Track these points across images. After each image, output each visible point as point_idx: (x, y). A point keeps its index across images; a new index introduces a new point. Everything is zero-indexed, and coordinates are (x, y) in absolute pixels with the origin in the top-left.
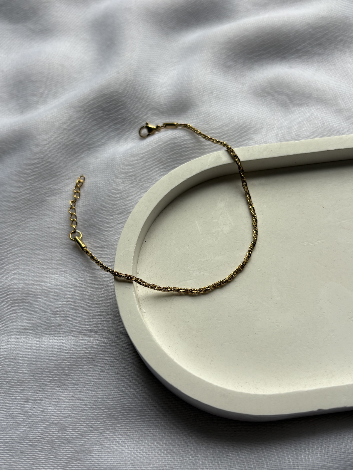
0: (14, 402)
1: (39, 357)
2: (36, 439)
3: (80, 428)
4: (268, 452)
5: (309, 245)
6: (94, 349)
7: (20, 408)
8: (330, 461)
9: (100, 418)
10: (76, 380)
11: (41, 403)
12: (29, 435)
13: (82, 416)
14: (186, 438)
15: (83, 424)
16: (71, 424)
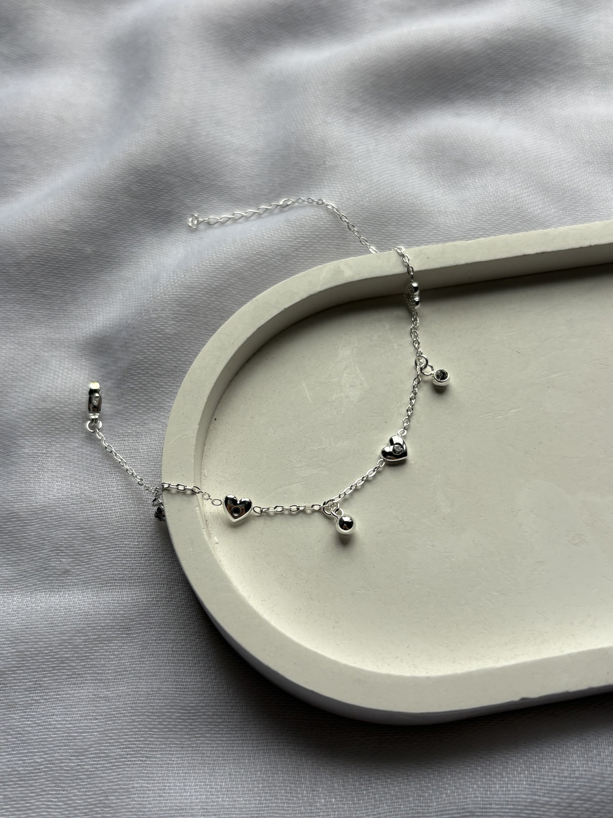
1: (31, 628)
2: (31, 775)
3: (109, 751)
5: (497, 417)
6: (130, 611)
9: (144, 731)
10: (100, 667)
11: (38, 710)
12: (17, 767)
13: (112, 730)
14: (296, 759)
15: (114, 743)
16: (93, 744)
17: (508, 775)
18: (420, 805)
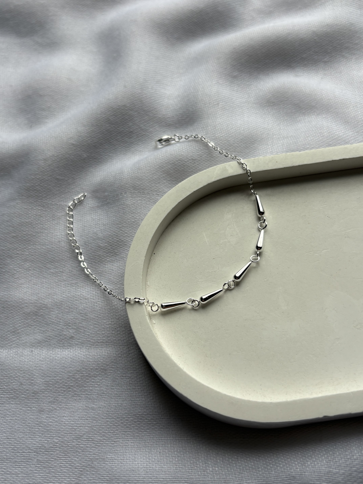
0: (30, 412)
1: (53, 369)
2: (52, 449)
3: (94, 437)
4: (276, 458)
5: (315, 255)
6: (106, 360)
7: (36, 419)
8: (336, 467)
9: (113, 427)
10: (89, 391)
11: (56, 413)
12: (44, 444)
14: (197, 445)
15: (96, 433)
16: (85, 433)
18: (265, 473)
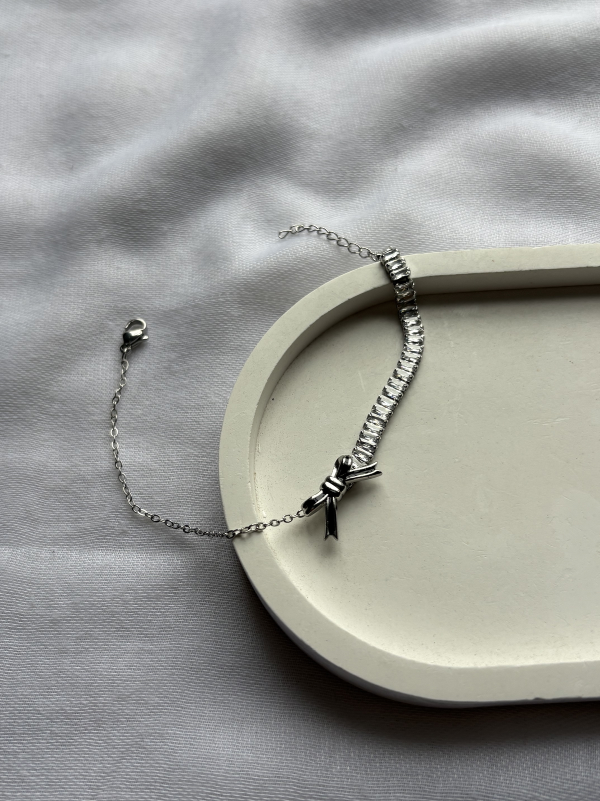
0: (43, 653)
1: (87, 583)
2: (77, 714)
7: (52, 664)
9: (182, 684)
12: (65, 706)
13: (153, 680)
14: (318, 725)
15: (153, 692)
16: (134, 692)
17: (514, 770)
18: (427, 784)
